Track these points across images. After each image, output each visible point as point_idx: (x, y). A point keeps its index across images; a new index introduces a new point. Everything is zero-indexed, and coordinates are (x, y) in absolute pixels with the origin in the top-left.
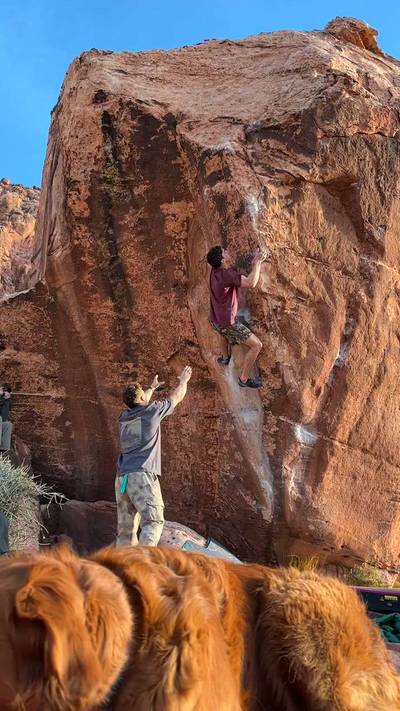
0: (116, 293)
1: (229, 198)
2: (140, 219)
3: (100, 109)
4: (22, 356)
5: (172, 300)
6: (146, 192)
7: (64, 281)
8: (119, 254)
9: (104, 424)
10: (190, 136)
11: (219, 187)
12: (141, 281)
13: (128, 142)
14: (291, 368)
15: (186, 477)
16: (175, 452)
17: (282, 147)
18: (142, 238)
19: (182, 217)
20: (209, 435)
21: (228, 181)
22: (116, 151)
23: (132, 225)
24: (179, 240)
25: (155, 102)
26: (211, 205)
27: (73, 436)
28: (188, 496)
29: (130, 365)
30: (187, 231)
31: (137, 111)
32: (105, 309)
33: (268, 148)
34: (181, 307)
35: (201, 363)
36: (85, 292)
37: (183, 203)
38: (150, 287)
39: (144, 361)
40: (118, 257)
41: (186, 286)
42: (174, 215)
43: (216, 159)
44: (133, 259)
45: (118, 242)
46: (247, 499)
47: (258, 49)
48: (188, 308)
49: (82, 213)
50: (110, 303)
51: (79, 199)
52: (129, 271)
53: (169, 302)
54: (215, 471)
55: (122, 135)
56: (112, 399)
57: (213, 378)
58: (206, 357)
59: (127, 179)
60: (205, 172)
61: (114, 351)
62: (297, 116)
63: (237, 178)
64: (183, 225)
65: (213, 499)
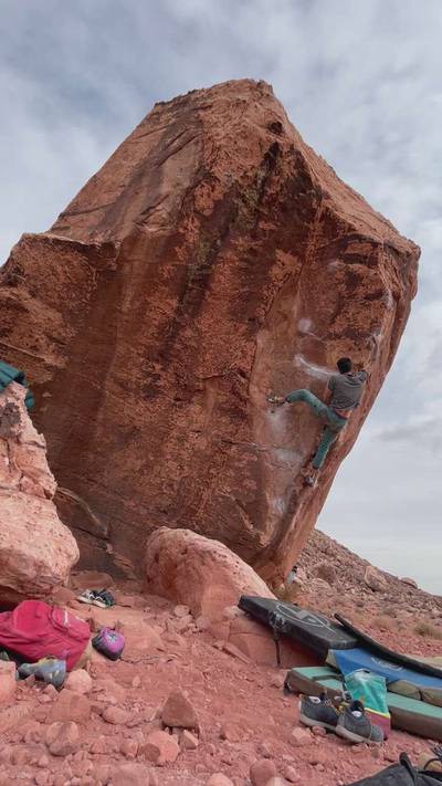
0: (187, 297)
1: (365, 281)
2: (251, 249)
3: (273, 137)
4: (33, 305)
5: (241, 330)
6: (272, 231)
7: (139, 257)
8: (213, 266)
9: (95, 409)
10: (340, 215)
12: (219, 299)
13: (281, 182)
16: (167, 460)
18: (243, 265)
19: (288, 269)
20: (218, 457)
21: (371, 268)
22: (266, 181)
23: (241, 249)
24: (275, 286)
25: (312, 170)
26: (339, 276)
27: (44, 409)
28: (165, 503)
29: (158, 367)
30: (285, 282)
32: (164, 306)
34: (248, 340)
35: (245, 394)
36: (156, 280)
37: (296, 259)
38: (224, 309)
39: (176, 368)
40: (210, 268)
41: (261, 324)
42: (283, 264)
44: (224, 279)
45: (220, 254)
46: (246, 522)
48: (256, 344)
49: (203, 209)
50: (174, 303)
51: (209, 196)
52: (213, 285)
53: (237, 330)
54: (208, 488)
55: (280, 172)
56: (118, 389)
57: (247, 410)
58: (251, 390)
59: (261, 210)
60: (345, 249)
61: (148, 347)
62: (408, 254)
63: (381, 270)
64: (285, 276)
65: (195, 512)
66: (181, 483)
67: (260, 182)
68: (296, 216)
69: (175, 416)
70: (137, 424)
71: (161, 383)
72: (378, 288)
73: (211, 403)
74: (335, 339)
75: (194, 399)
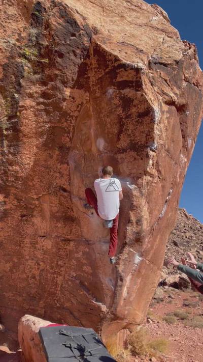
1: (136, 102)
2: (44, 93)
5: (55, 156)
8: (18, 114)
11: (128, 92)
15: (34, 278)
16: (27, 260)
17: (167, 78)
18: (41, 107)
19: (78, 101)
20: (62, 252)
21: (138, 91)
24: (72, 116)
25: (77, 12)
26: (116, 102)
30: (79, 111)
31: (65, 12)
33: (160, 76)
34: (62, 163)
37: (82, 91)
39: (15, 194)
41: (68, 149)
42: (73, 98)
45: (20, 104)
48: (68, 165)
52: (23, 128)
53: (51, 157)
54: (60, 275)
55: (48, 26)
57: (75, 214)
58: (73, 200)
60: (116, 78)
62: (177, 62)
63: (146, 91)
64: (78, 107)
65: (55, 294)
66: (40, 275)
67: (34, 39)
68: (73, 57)
69: (25, 228)
72: (146, 107)
73: (48, 214)
74: (123, 153)
75: (35, 213)
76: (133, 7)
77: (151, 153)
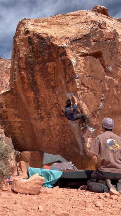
0: (34, 90)
1: (66, 61)
2: (40, 68)
3: (27, 36)
4: (8, 109)
5: (51, 91)
6: (42, 60)
7: (19, 87)
8: (35, 78)
10: (54, 43)
11: (63, 57)
12: (41, 86)
13: (36, 45)
14: (86, 110)
15: (57, 143)
16: (54, 136)
17: (81, 45)
18: (41, 73)
19: (53, 67)
20: (64, 130)
21: (66, 56)
22: (32, 48)
23: (38, 70)
24: (52, 73)
25: (43, 33)
26: (61, 63)
27: (23, 132)
28: (58, 148)
29: (40, 111)
30: (54, 71)
31: (38, 36)
32: (31, 94)
33: (77, 45)
34: (54, 93)
36: (25, 90)
37: (53, 62)
38: (44, 88)
39: (43, 109)
40: (34, 79)
41: (55, 87)
42: (50, 66)
43: (62, 49)
44: (39, 80)
45: (34, 75)
46: (75, 148)
47: (73, 16)
48: (56, 93)
50: (33, 93)
51: (22, 63)
52: (38, 83)
53: (50, 92)
54: (65, 141)
55: (34, 43)
56: (35, 121)
58: (61, 107)
59: (36, 56)
60: (59, 53)
61: (35, 107)
62: (85, 36)
63: (68, 55)
64: (53, 69)
65: (65, 149)
66: (59, 141)
67: (31, 50)
69: (50, 123)
70: (43, 128)
71: (42, 115)
72: (69, 61)
73: (55, 115)
74: (69, 83)
75: (52, 116)
76: (75, 17)
77: (76, 80)
